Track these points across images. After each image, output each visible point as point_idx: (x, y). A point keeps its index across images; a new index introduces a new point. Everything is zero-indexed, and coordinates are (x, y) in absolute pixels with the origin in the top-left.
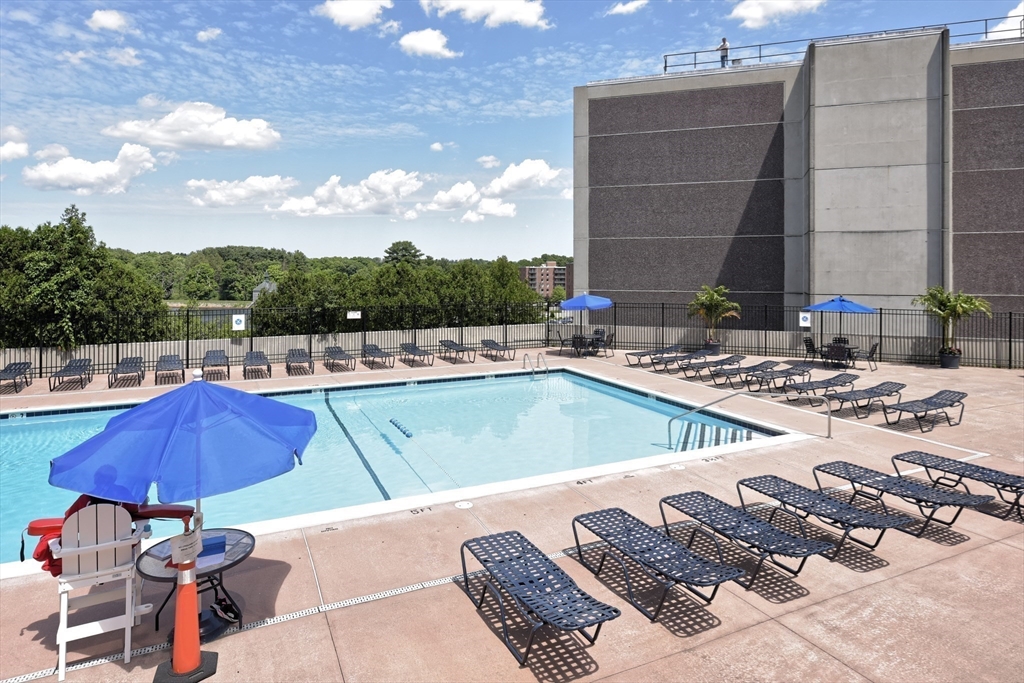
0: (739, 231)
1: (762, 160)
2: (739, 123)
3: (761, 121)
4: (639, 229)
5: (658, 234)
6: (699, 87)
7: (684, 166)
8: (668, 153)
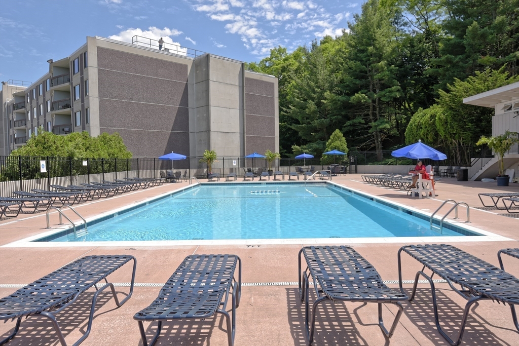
0: (173, 129)
1: (180, 98)
2: (171, 79)
3: (180, 80)
4: (128, 124)
5: (137, 128)
6: (155, 57)
7: (149, 95)
8: (141, 87)
